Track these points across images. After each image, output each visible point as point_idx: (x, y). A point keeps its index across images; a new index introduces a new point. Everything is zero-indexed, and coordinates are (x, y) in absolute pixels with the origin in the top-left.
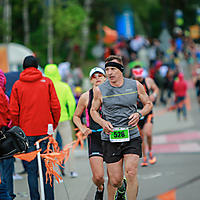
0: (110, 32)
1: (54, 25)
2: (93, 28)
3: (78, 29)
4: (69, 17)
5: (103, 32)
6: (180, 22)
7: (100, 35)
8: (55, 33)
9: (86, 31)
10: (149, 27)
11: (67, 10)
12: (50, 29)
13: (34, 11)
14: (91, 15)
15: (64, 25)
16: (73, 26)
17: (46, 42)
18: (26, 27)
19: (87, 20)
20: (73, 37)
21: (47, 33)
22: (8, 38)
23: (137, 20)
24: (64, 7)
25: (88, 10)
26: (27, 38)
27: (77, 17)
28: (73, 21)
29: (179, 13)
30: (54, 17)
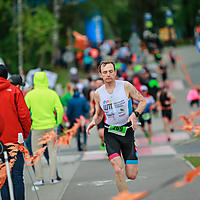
0: (79, 37)
1: (23, 32)
2: (62, 33)
3: (48, 35)
4: (39, 23)
5: (74, 37)
6: (149, 24)
7: (70, 40)
8: (25, 40)
9: (55, 37)
10: (119, 31)
11: (36, 17)
12: (20, 36)
13: (4, 19)
14: (60, 21)
15: (34, 32)
16: (43, 32)
17: (17, 49)
19: (56, 26)
20: (43, 43)
21: (17, 39)
23: (107, 23)
24: (33, 14)
25: (57, 16)
27: (46, 24)
28: (42, 28)
29: (148, 16)
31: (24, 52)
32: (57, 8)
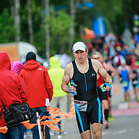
0: (89, 32)
1: (50, 28)
2: (77, 29)
3: (67, 31)
4: (61, 22)
5: (85, 32)
6: (137, 23)
7: (82, 35)
8: (51, 34)
9: (72, 32)
10: (116, 28)
11: (59, 18)
12: (47, 31)
13: (36, 19)
15: (57, 29)
16: (63, 28)
17: (45, 40)
18: (31, 30)
19: (72, 24)
20: (63, 36)
22: (18, 38)
23: (107, 22)
24: (56, 16)
25: (73, 17)
26: (32, 38)
27: (66, 22)
28: (63, 25)
30: (50, 22)
31: (51, 42)
32: (73, 11)
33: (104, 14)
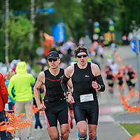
0: (48, 37)
1: (9, 33)
2: (36, 34)
3: (26, 35)
4: (20, 27)
5: (44, 38)
6: (97, 30)
7: (41, 40)
8: (10, 39)
9: (31, 37)
10: (76, 34)
11: (18, 22)
12: (7, 36)
14: (35, 26)
16: (23, 33)
17: (4, 45)
19: (32, 29)
20: (22, 41)
21: (5, 38)
23: (67, 29)
24: (16, 20)
25: (33, 22)
27: (25, 27)
28: (23, 30)
29: (97, 24)
30: (9, 27)
31: (9, 47)
32: (33, 16)
33: (65, 20)
